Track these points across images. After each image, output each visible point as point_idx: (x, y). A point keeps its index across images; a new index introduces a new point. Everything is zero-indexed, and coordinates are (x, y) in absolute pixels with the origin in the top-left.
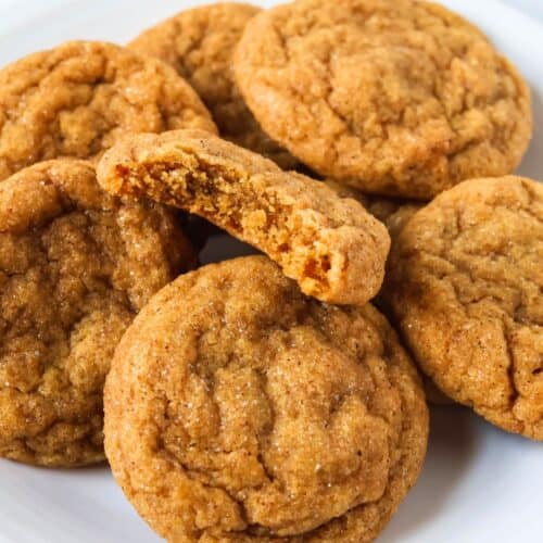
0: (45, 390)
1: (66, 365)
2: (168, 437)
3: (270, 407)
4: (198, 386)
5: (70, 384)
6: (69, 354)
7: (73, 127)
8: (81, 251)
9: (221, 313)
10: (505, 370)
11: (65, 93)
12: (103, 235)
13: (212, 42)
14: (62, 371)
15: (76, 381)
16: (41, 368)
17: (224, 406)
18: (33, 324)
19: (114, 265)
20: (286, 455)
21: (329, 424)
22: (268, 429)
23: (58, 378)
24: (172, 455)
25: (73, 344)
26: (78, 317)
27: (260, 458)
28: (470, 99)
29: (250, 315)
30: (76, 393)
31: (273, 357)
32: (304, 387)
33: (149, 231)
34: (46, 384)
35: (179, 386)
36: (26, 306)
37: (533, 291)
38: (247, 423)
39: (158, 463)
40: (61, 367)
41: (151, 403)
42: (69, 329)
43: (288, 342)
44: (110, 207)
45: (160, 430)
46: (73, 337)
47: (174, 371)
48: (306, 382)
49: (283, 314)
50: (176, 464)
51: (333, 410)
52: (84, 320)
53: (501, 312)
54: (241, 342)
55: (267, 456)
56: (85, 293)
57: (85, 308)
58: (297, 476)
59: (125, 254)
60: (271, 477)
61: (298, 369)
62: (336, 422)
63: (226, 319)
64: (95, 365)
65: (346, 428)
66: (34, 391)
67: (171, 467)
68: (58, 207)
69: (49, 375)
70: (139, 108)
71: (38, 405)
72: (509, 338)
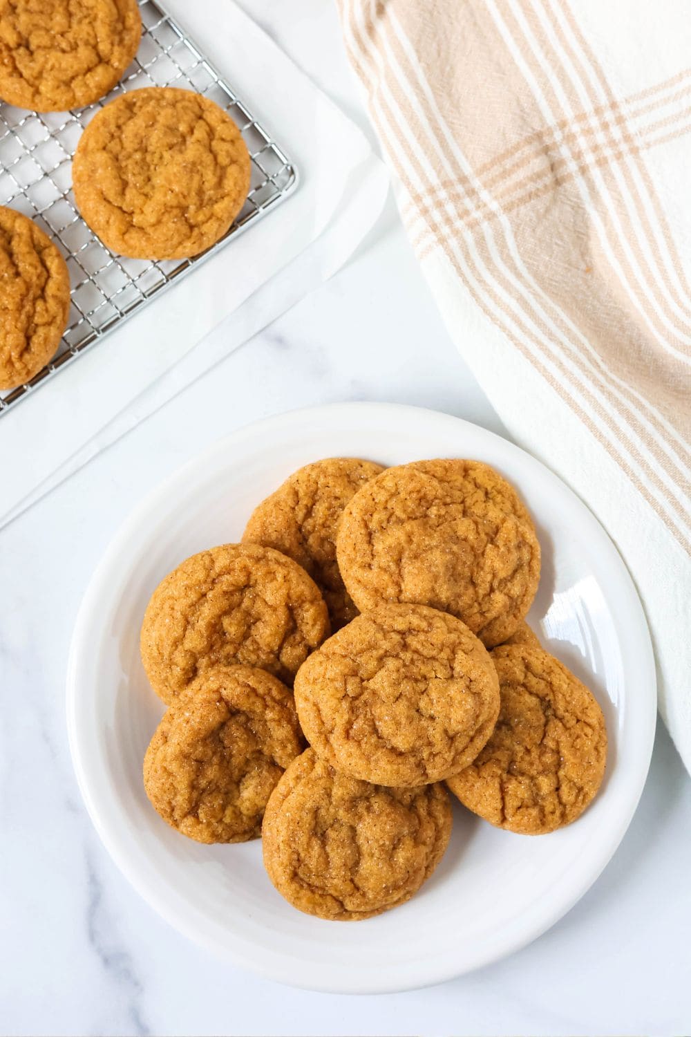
0: (227, 820)
1: (238, 803)
2: (300, 872)
3: (358, 852)
4: (316, 845)
5: (241, 813)
6: (239, 796)
7: (232, 627)
8: (244, 741)
9: (329, 796)
10: (499, 811)
11: (224, 603)
12: (257, 727)
13: (320, 510)
14: (236, 807)
15: (245, 812)
16: (223, 808)
17: (331, 855)
18: (218, 787)
19: (264, 743)
20: (367, 879)
21: (391, 857)
22: (357, 863)
23: (234, 812)
24: (302, 880)
25: (241, 790)
26: (243, 775)
27: (352, 881)
28: (496, 584)
29: (346, 798)
30: (245, 818)
31: (360, 818)
32: (377, 841)
33: (284, 724)
34: (227, 816)
35: (305, 847)
36: (213, 780)
37: (520, 751)
38: (344, 865)
39: (294, 886)
40: (236, 804)
41: (290, 856)
42: (238, 783)
43: (368, 809)
44: (261, 710)
45: (295, 868)
46: (241, 787)
47: (303, 838)
48: (379, 838)
49: (366, 791)
50: (305, 885)
51: (394, 848)
52: (247, 776)
53: (499, 772)
54: (341, 812)
55: (356, 880)
56: (247, 762)
57: (248, 769)
58: (372, 891)
59: (271, 737)
60: (357, 888)
61: (374, 829)
62: (396, 856)
63: (333, 799)
64: (255, 804)
65: (401, 860)
66: (220, 821)
67: (302, 886)
68: (229, 715)
69: (228, 812)
70: (275, 609)
71: (223, 830)
72: (503, 790)
